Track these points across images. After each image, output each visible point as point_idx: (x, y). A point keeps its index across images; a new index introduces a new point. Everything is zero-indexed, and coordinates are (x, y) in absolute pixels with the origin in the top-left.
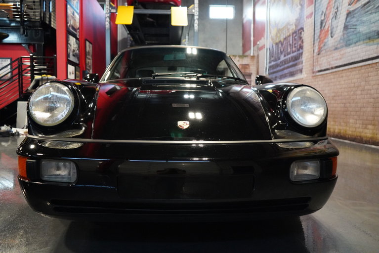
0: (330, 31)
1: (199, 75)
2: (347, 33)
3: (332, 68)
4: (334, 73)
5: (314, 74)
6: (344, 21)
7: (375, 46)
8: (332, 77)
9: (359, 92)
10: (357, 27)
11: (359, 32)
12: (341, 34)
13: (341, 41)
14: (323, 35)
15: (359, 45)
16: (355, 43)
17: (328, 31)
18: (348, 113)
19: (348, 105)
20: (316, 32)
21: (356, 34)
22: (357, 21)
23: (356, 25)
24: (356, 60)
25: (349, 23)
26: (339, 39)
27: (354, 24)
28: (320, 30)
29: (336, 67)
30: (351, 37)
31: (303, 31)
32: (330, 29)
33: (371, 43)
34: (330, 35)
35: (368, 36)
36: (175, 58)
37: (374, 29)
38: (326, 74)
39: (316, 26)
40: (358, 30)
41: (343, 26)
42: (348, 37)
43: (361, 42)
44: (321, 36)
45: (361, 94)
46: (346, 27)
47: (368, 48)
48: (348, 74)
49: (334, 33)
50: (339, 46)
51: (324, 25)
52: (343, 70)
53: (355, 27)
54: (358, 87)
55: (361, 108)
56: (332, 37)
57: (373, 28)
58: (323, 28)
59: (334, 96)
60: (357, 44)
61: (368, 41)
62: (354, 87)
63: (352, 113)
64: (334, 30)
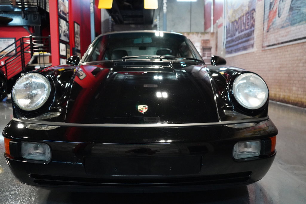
0: (277, 13)
1: (162, 57)
2: (293, 14)
3: (279, 44)
4: (281, 48)
5: (264, 49)
6: (290, 3)
8: (279, 51)
9: (301, 65)
10: (301, 9)
11: (303, 13)
12: (287, 14)
13: (287, 21)
14: (271, 16)
15: (302, 24)
16: (299, 22)
17: (276, 12)
18: (292, 82)
19: (292, 75)
20: (266, 13)
21: (300, 15)
22: (301, 3)
23: (300, 7)
24: (299, 37)
25: (294, 6)
26: (285, 19)
27: (299, 6)
28: (269, 11)
29: (283, 43)
30: (295, 18)
31: (255, 11)
32: (277, 10)
34: (277, 16)
36: (143, 42)
38: (274, 48)
39: (266, 7)
40: (302, 11)
41: (289, 7)
42: (293, 17)
43: (304, 22)
44: (270, 16)
45: (303, 66)
46: (291, 9)
48: (293, 49)
49: (281, 13)
50: (285, 25)
51: (272, 7)
52: (288, 46)
53: (299, 9)
54: (301, 60)
55: (303, 78)
56: (279, 17)
58: (271, 9)
59: (280, 67)
60: (301, 23)
62: (297, 60)
63: (295, 82)
64: (281, 11)
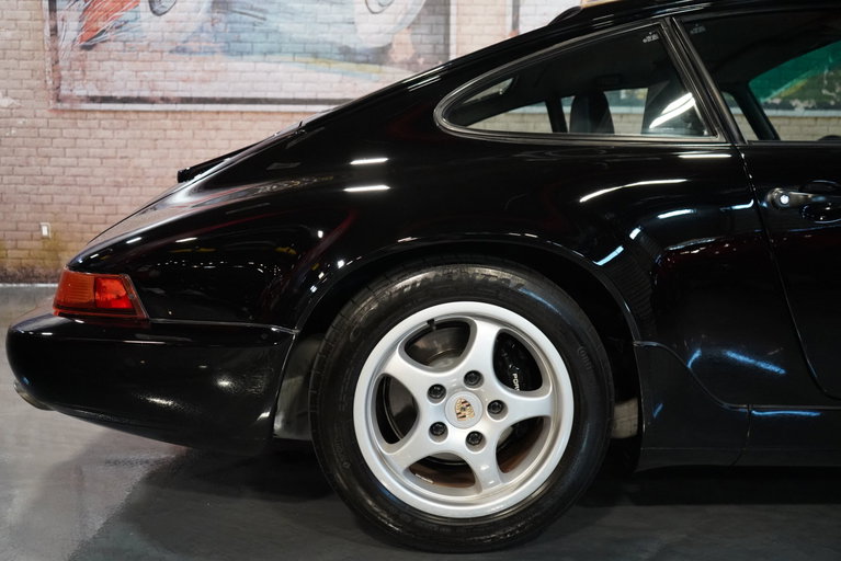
2: (230, 22)
3: (165, 100)
4: (179, 116)
7: (336, 77)
8: (168, 123)
10: (268, 17)
11: (277, 32)
12: (202, 15)
13: (205, 36)
15: (278, 62)
16: (264, 54)
21: (267, 33)
23: (263, 11)
24: (270, 95)
26: (193, 26)
27: (256, 5)
29: (188, 101)
30: (245, 36)
33: (322, 66)
34: (143, 6)
35: (310, 47)
37: (330, 37)
38: (138, 112)
40: (273, 26)
42: (235, 31)
43: (289, 57)
46: (221, 5)
47: (313, 75)
49: (165, 4)
50: (192, 45)
53: (261, 15)
56: (155, 13)
57: (324, 35)
60: (269, 57)
61: (311, 59)
